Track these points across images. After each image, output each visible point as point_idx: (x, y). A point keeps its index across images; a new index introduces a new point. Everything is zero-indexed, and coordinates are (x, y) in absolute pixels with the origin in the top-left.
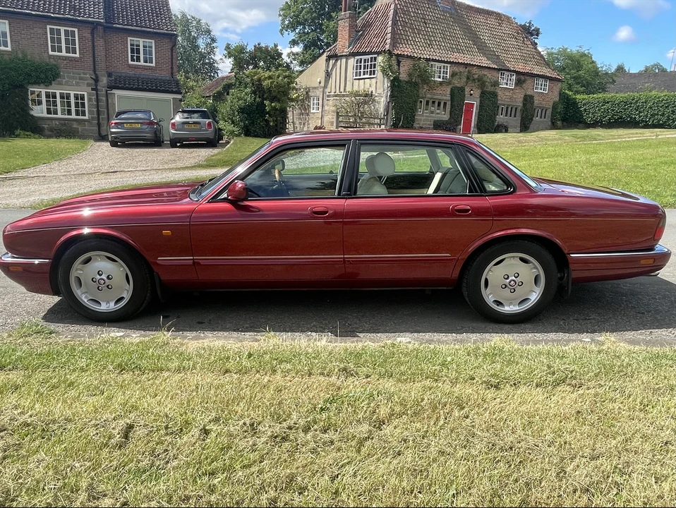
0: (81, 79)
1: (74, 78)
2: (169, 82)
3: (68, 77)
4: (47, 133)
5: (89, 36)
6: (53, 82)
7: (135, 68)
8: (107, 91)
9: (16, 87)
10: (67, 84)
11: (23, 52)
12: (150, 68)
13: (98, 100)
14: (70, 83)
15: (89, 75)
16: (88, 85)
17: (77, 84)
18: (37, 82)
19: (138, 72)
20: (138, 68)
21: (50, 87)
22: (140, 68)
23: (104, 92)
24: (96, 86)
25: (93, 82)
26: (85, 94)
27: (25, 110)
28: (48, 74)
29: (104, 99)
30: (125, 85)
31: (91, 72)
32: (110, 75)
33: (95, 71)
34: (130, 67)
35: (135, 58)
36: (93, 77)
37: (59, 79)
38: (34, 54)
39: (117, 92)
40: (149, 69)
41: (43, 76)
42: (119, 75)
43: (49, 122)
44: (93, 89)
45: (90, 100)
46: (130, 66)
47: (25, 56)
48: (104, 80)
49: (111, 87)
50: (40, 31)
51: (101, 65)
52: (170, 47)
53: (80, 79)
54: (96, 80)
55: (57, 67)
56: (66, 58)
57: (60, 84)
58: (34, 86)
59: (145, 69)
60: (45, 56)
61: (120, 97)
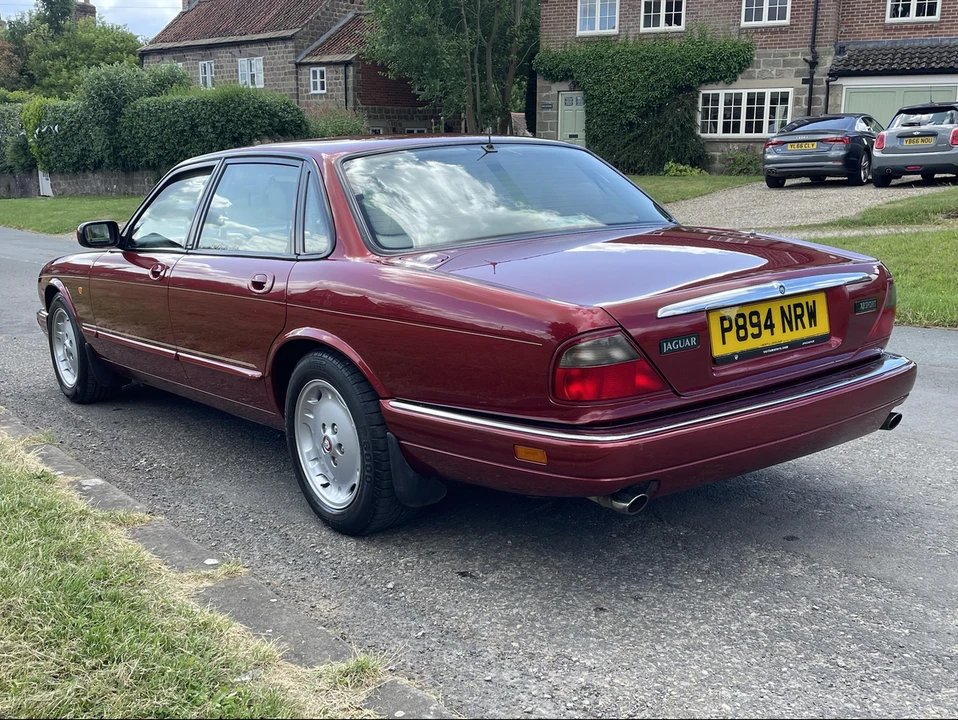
0: (786, 64)
1: (775, 64)
3: (765, 63)
4: (718, 165)
6: (740, 76)
7: (896, 29)
8: (828, 82)
9: (680, 90)
10: (762, 77)
11: (700, 30)
12: (928, 26)
13: (810, 101)
14: (766, 74)
15: (802, 54)
16: (798, 74)
17: (780, 75)
18: (712, 81)
19: (902, 37)
20: (901, 29)
21: (734, 84)
22: (906, 29)
23: (825, 85)
24: (812, 74)
25: (807, 67)
26: (791, 91)
27: (687, 129)
28: (732, 63)
29: (823, 97)
30: (864, 66)
31: (807, 49)
32: (841, 50)
33: (813, 47)
34: (885, 30)
35: (900, 9)
36: (809, 58)
37: (750, 69)
38: (717, 30)
39: (847, 83)
40: (926, 28)
41: (723, 67)
42: (862, 47)
43: (723, 146)
44: (805, 82)
45: (797, 101)
46: (888, 28)
47: (703, 35)
48: (828, 62)
49: (835, 74)
51: (827, 34)
53: (784, 66)
54: (813, 64)
55: (749, 48)
56: (767, 30)
57: (751, 77)
58: (709, 86)
59: (916, 29)
60: (734, 30)
61: (852, 91)
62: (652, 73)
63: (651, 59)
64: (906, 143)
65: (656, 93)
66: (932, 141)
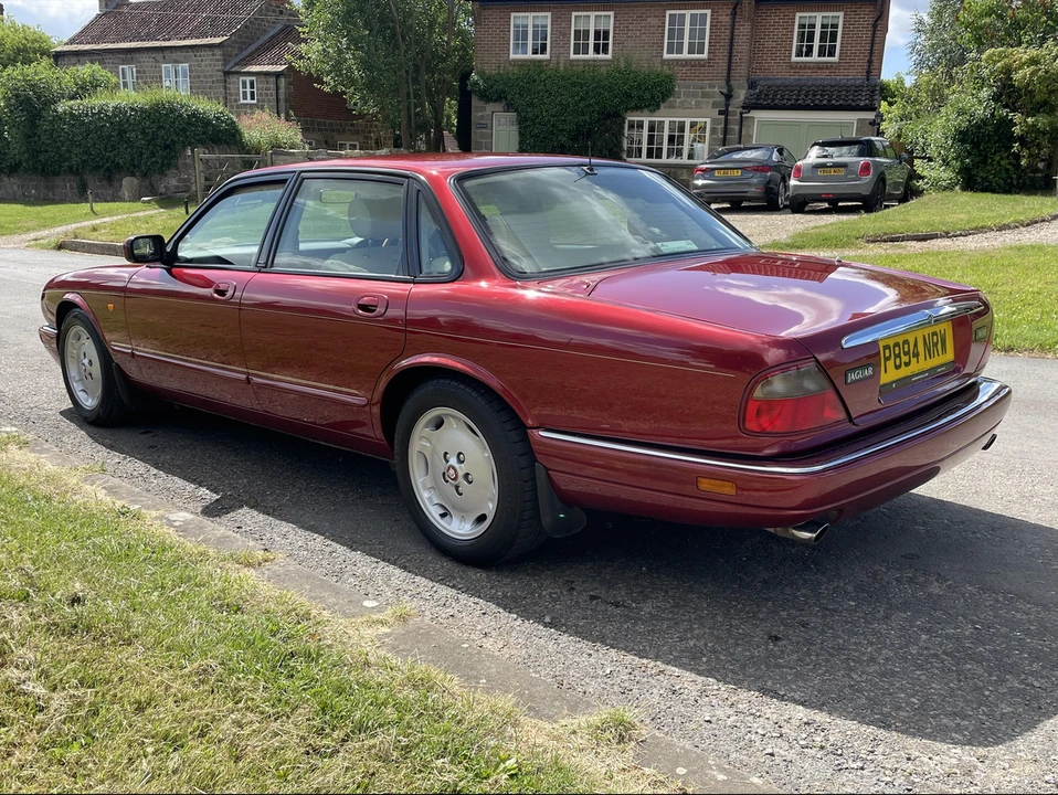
0: (704, 95)
1: (694, 95)
2: (858, 89)
3: (685, 94)
5: (728, 19)
6: (662, 105)
7: (801, 68)
8: (741, 114)
9: (609, 116)
10: (682, 106)
11: (626, 60)
12: (828, 66)
13: (725, 131)
14: (686, 105)
15: (718, 88)
16: (715, 105)
17: (698, 105)
18: (637, 108)
19: (806, 75)
20: (804, 68)
21: (657, 112)
22: (809, 68)
23: (738, 117)
24: (727, 106)
25: (723, 99)
26: (708, 121)
28: (656, 93)
29: (737, 128)
30: (773, 100)
31: (723, 83)
32: (752, 85)
33: (728, 80)
34: (791, 68)
35: (804, 49)
36: (725, 91)
37: (672, 99)
38: (642, 61)
39: (759, 115)
40: (827, 68)
41: (647, 95)
42: (770, 83)
44: (720, 113)
45: (713, 131)
46: (793, 66)
47: (629, 65)
48: (741, 94)
49: (748, 107)
50: (653, 21)
51: (741, 71)
52: (871, 21)
53: (702, 97)
54: (728, 96)
55: (671, 78)
56: (687, 62)
57: (672, 106)
58: (635, 113)
59: (819, 68)
60: (657, 61)
61: (763, 124)
62: (582, 99)
63: (581, 86)
64: (820, 173)
65: (587, 118)
66: (842, 172)
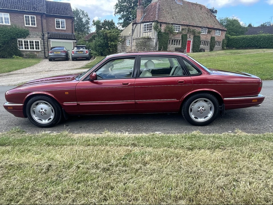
0: (37, 35)
1: (35, 35)
2: (71, 35)
3: (32, 34)
4: (25, 56)
5: (40, 18)
6: (27, 37)
7: (58, 30)
8: (47, 40)
9: (13, 39)
10: (32, 37)
11: (15, 26)
12: (64, 30)
13: (44, 43)
14: (33, 37)
15: (40, 33)
16: (40, 37)
17: (36, 37)
18: (20, 37)
19: (59, 32)
20: (59, 30)
23: (46, 40)
24: (43, 38)
25: (42, 36)
26: (39, 41)
27: (16, 48)
28: (25, 34)
29: (46, 43)
32: (48, 33)
33: (42, 32)
35: (58, 26)
36: (42, 34)
37: (29, 36)
38: (19, 26)
39: (51, 40)
41: (23, 34)
42: (52, 33)
43: (25, 52)
44: (42, 39)
45: (41, 43)
46: (56, 30)
47: (16, 27)
48: (46, 36)
49: (49, 38)
50: (21, 17)
51: (45, 30)
52: (71, 22)
54: (43, 36)
55: (28, 31)
56: (31, 27)
58: (20, 39)
59: (62, 31)
60: (23, 26)
61: (53, 42)
62: (4, 34)
63: (3, 31)
65: (7, 39)
